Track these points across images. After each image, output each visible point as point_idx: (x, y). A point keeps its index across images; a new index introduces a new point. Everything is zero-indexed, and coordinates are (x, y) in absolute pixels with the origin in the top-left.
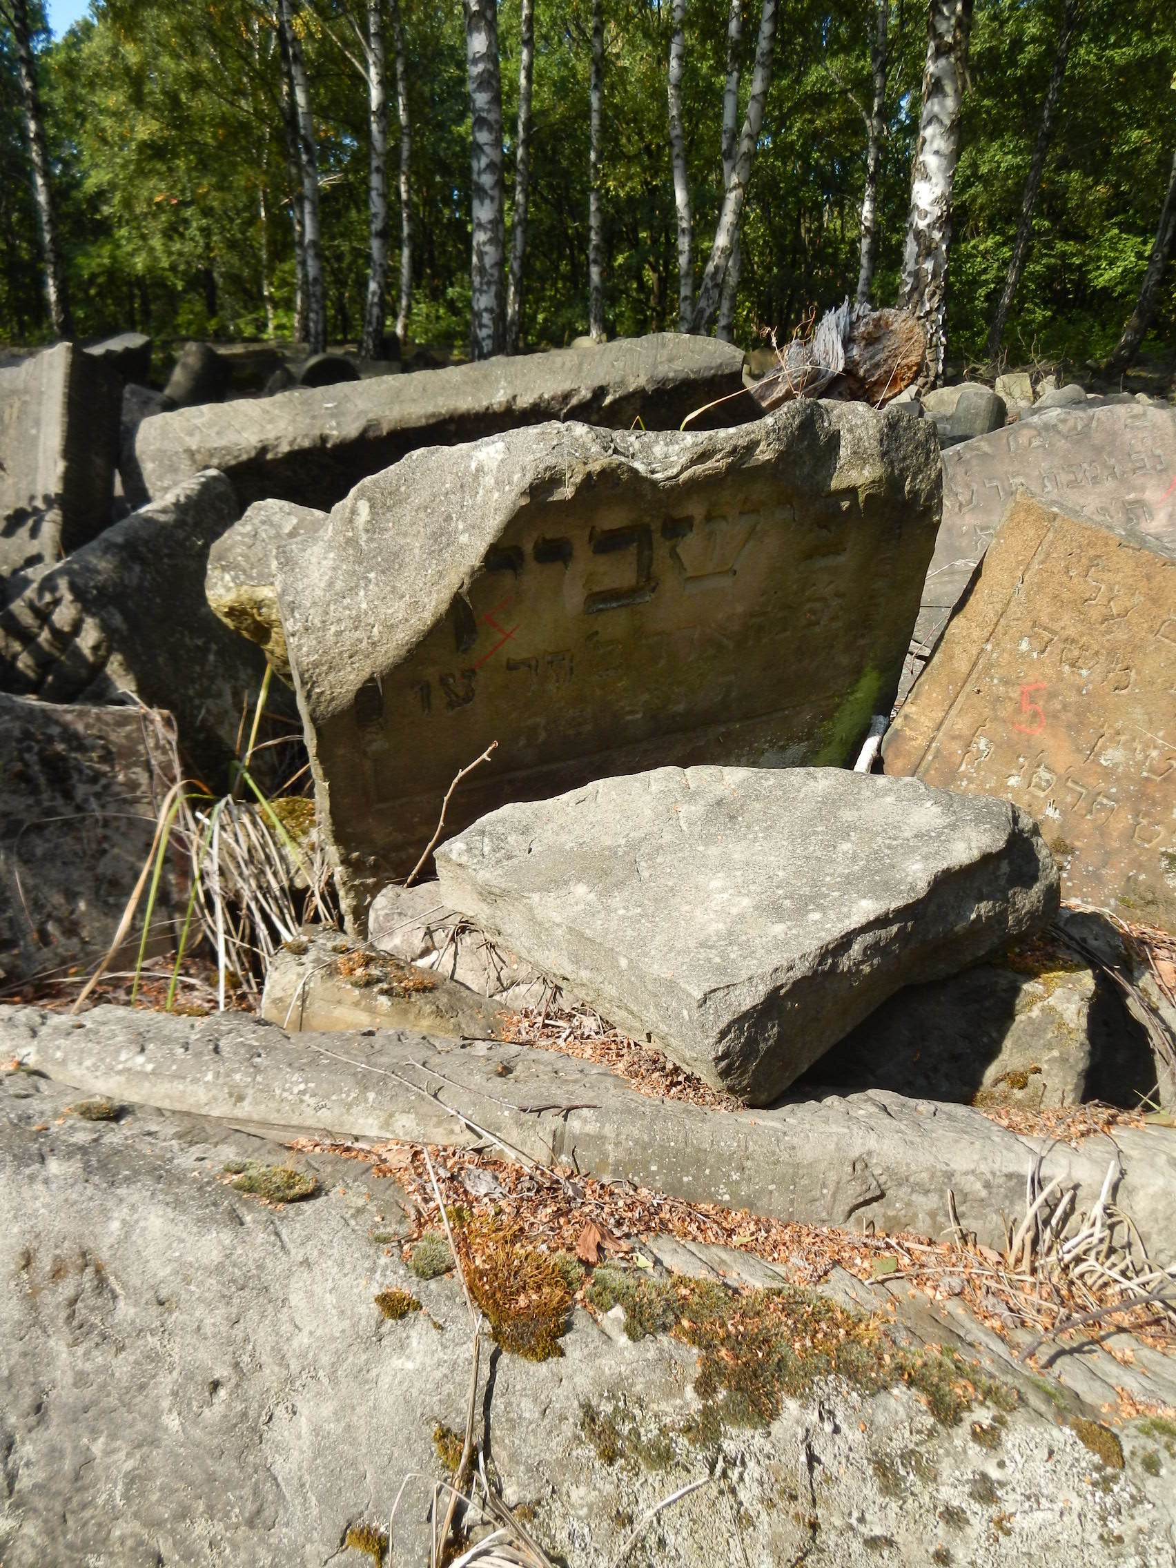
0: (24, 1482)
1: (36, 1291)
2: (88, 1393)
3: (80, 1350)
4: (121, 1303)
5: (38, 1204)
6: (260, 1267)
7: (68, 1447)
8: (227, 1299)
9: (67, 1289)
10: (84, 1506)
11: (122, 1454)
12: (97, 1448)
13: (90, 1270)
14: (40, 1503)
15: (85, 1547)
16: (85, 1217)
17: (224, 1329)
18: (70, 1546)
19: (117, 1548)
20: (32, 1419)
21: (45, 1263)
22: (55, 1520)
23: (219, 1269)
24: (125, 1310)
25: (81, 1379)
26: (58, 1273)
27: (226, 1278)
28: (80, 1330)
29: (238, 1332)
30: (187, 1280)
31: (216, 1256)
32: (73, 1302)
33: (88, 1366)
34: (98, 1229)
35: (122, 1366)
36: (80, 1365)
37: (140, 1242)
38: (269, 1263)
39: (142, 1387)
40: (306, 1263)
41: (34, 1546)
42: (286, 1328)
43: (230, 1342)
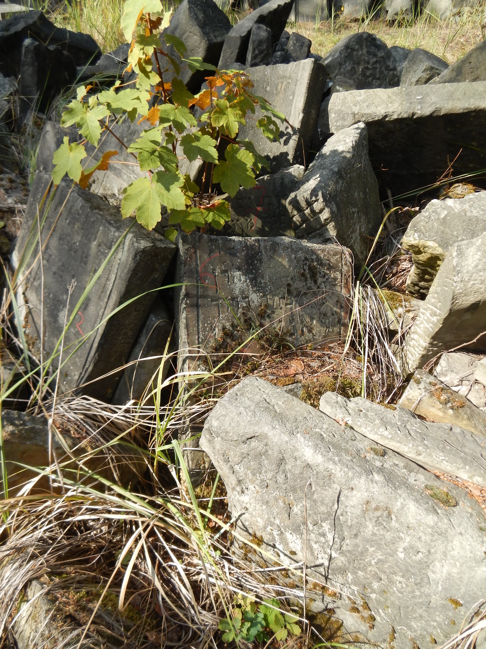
0: (344, 548)
1: (367, 510)
2: (374, 538)
3: (376, 528)
4: (393, 522)
5: (374, 490)
6: (446, 531)
7: (361, 546)
8: (433, 536)
9: (378, 513)
10: (361, 560)
11: (379, 554)
12: (371, 549)
13: (387, 512)
14: (348, 555)
15: (359, 569)
16: (390, 498)
17: (429, 542)
18: (355, 568)
19: (368, 572)
20: (353, 536)
21: (374, 506)
22: (352, 560)
23: (432, 528)
24: (393, 523)
25: (374, 534)
26: (377, 509)
27: (434, 530)
28: (378, 523)
29: (433, 544)
30: (420, 526)
31: (432, 523)
32: (378, 517)
33: (378, 533)
34: (393, 503)
35: (389, 536)
36: (375, 531)
37: (407, 511)
38: (449, 530)
39: (394, 543)
40: (461, 534)
41: (342, 563)
42: (449, 548)
43: (429, 545)
